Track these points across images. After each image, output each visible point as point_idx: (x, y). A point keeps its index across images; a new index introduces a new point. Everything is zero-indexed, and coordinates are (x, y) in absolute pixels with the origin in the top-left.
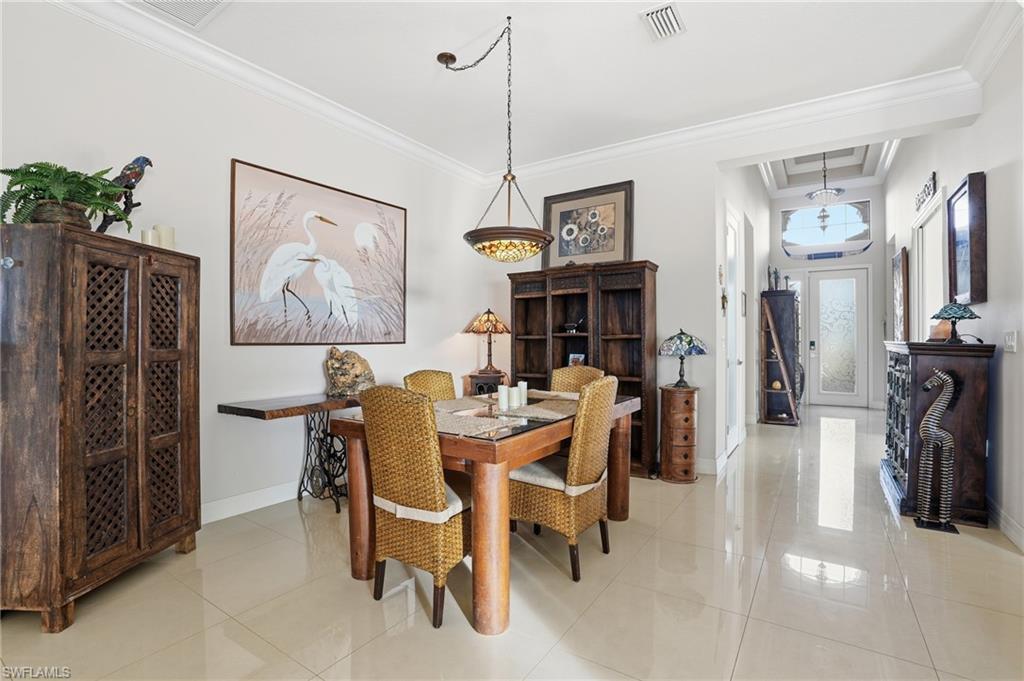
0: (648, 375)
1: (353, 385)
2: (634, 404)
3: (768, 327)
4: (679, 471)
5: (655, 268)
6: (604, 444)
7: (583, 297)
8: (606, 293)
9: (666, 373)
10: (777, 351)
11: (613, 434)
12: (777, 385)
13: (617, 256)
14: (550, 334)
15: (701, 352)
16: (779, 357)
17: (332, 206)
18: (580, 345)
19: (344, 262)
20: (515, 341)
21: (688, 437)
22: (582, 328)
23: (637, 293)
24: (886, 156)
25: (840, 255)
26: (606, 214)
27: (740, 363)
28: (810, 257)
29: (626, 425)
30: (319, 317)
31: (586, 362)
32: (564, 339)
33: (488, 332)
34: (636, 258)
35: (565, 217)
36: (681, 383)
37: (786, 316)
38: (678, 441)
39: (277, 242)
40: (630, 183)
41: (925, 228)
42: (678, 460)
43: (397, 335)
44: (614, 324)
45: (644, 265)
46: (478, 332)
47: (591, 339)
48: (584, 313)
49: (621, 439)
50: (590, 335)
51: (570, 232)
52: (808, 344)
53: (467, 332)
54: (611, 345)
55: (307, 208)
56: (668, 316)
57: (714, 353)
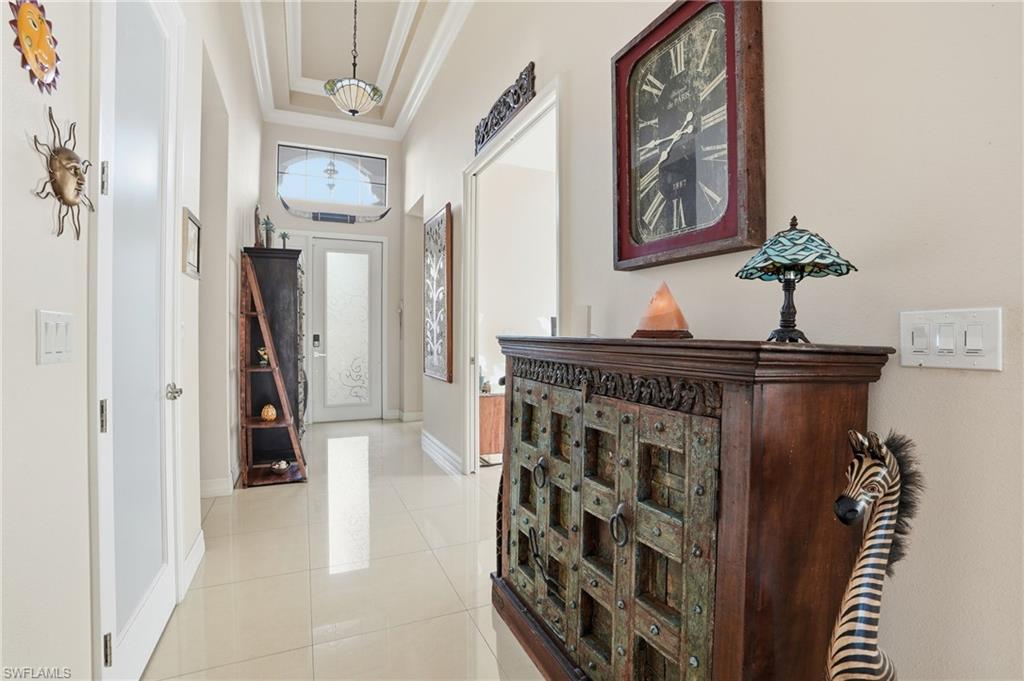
3: (253, 308)
10: (268, 352)
12: (270, 412)
16: (273, 364)
24: (415, 96)
25: (353, 220)
27: (175, 393)
28: (315, 217)
37: (285, 293)
41: (480, 176)
52: (311, 339)
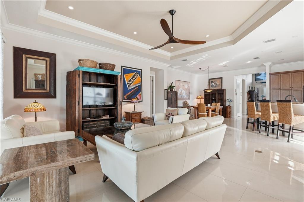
0: (224, 104)
1: (187, 105)
2: (222, 107)
4: (229, 117)
5: (225, 90)
6: (219, 110)
7: (215, 94)
8: (218, 93)
9: (227, 104)
11: (220, 110)
13: (220, 88)
14: (210, 99)
15: (232, 101)
17: (183, 83)
18: (215, 100)
19: (184, 90)
20: (205, 100)
21: (230, 112)
22: (215, 98)
23: (223, 93)
26: (218, 82)
27: (241, 103)
28: (261, 83)
29: (221, 109)
30: (182, 97)
31: (215, 102)
32: (212, 100)
33: (200, 99)
34: (223, 89)
35: (212, 82)
36: (229, 105)
38: (229, 113)
39: (179, 88)
40: (222, 78)
42: (228, 115)
43: (189, 99)
44: (220, 98)
45: (224, 90)
46: (198, 98)
47: (216, 100)
48: (215, 96)
49: (221, 111)
50: (216, 99)
51: (213, 84)
53: (196, 98)
54: (219, 100)
55: (181, 84)
56: (227, 96)
57: (234, 101)
